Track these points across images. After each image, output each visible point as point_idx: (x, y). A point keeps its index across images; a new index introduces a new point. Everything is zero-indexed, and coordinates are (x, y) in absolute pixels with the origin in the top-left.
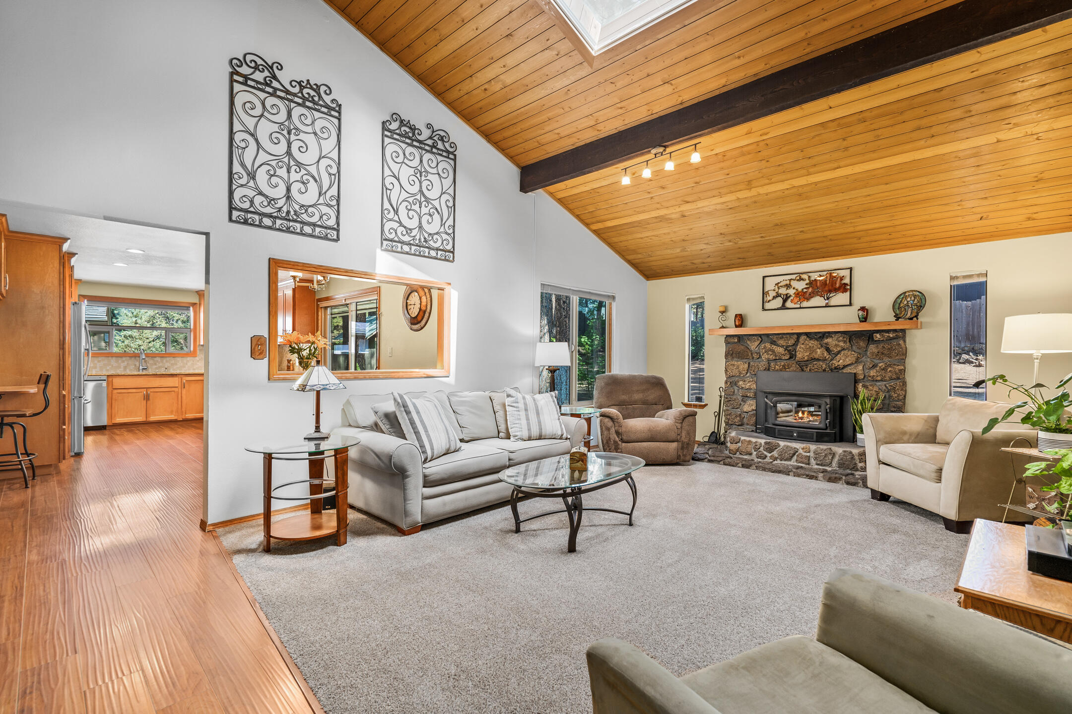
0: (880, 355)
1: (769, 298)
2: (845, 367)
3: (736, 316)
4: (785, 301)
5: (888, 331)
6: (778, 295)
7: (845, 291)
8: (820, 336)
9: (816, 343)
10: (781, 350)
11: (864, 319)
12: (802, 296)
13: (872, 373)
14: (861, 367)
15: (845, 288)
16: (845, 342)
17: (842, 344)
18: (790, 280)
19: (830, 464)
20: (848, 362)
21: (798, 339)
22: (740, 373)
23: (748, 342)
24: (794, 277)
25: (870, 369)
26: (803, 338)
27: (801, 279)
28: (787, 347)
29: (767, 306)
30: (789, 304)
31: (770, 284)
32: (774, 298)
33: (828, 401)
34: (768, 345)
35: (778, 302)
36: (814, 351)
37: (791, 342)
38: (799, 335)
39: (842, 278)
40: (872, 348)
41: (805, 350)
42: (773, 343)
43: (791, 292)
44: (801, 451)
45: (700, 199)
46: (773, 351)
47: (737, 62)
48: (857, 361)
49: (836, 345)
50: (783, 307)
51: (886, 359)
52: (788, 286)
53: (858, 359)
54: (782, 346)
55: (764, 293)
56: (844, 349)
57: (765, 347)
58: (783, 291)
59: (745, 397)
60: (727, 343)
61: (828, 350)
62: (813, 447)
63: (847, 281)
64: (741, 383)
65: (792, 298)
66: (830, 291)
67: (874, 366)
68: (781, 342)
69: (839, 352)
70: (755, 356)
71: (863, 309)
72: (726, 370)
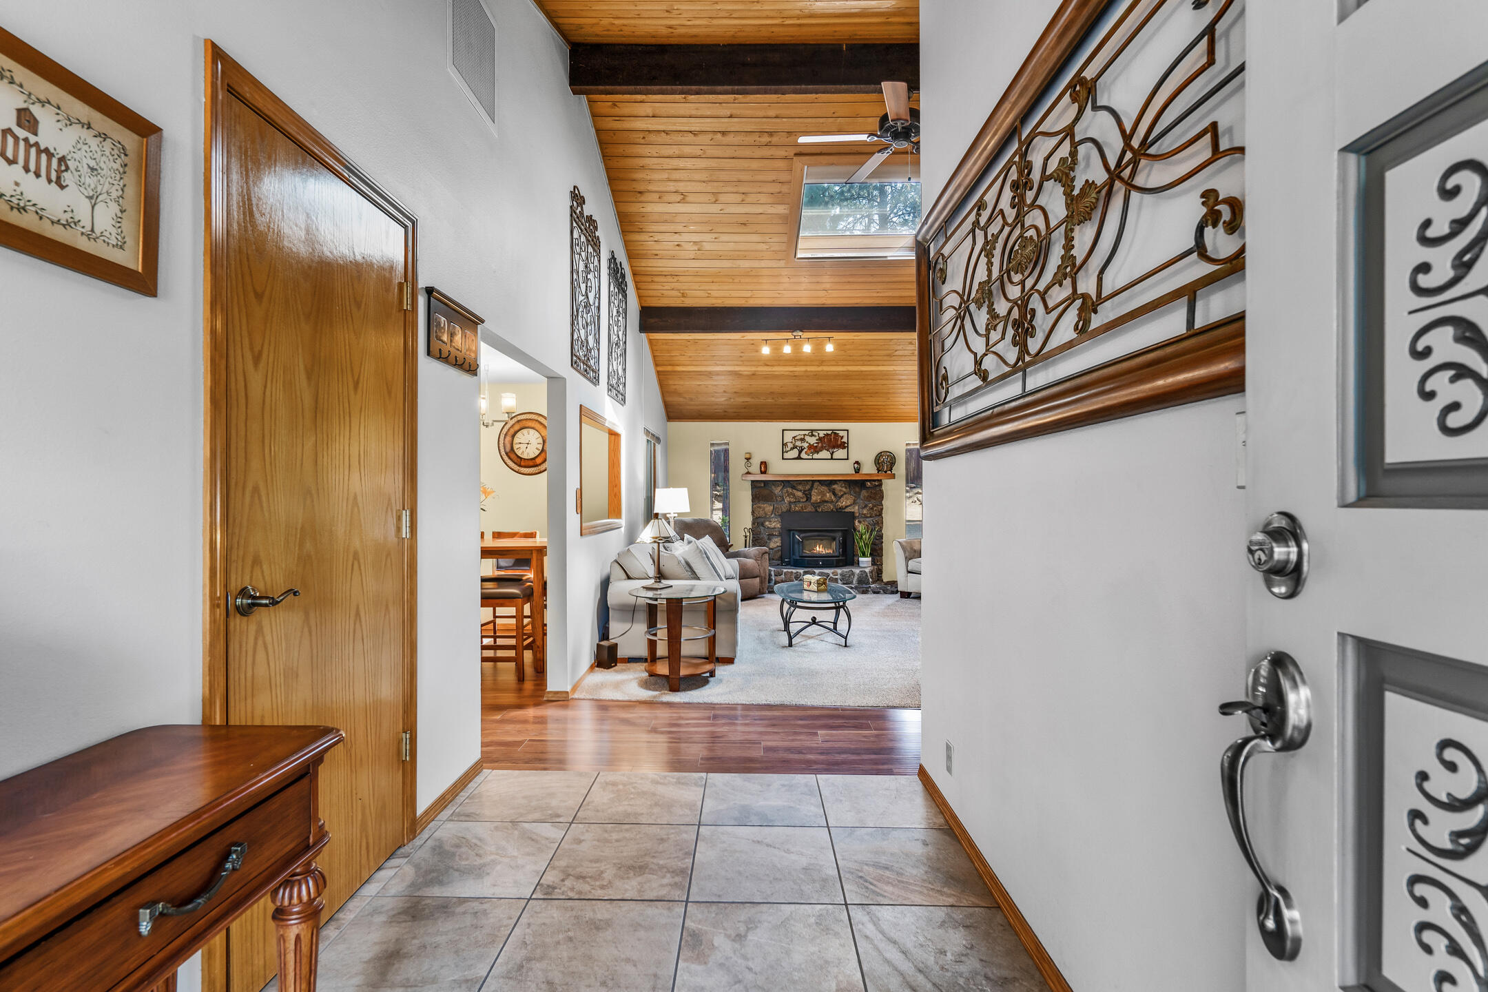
0: (869, 498)
1: (787, 449)
2: (846, 507)
3: (762, 463)
4: (800, 452)
5: (874, 481)
6: (795, 447)
7: (844, 448)
8: (829, 483)
9: (826, 488)
10: (799, 494)
11: (857, 471)
12: (814, 449)
13: (865, 512)
14: (857, 507)
15: (844, 446)
16: (846, 488)
17: (844, 489)
18: (804, 435)
19: (852, 583)
20: (849, 503)
21: (812, 486)
22: (766, 514)
23: (773, 487)
24: (807, 432)
25: (863, 508)
26: (816, 484)
27: (813, 435)
28: (805, 491)
29: (786, 455)
30: (803, 455)
31: (789, 437)
32: (792, 449)
33: (840, 534)
34: (790, 490)
35: (795, 453)
36: (825, 495)
37: (808, 487)
38: (814, 481)
39: (842, 437)
40: (864, 493)
41: (818, 494)
42: (793, 488)
43: (805, 445)
44: (831, 575)
45: (779, 365)
46: (794, 495)
47: (875, 295)
48: (854, 503)
49: (841, 490)
50: (799, 458)
51: (873, 501)
52: (803, 440)
53: (854, 500)
54: (801, 491)
55: (784, 445)
56: (845, 493)
57: (787, 491)
58: (799, 443)
59: (771, 536)
60: (753, 488)
61: (834, 494)
62: (839, 571)
63: (845, 440)
64: (767, 523)
65: (805, 450)
66: (834, 447)
67: (866, 506)
68: (800, 487)
69: (842, 496)
70: (779, 499)
71: (857, 462)
72: (753, 512)
